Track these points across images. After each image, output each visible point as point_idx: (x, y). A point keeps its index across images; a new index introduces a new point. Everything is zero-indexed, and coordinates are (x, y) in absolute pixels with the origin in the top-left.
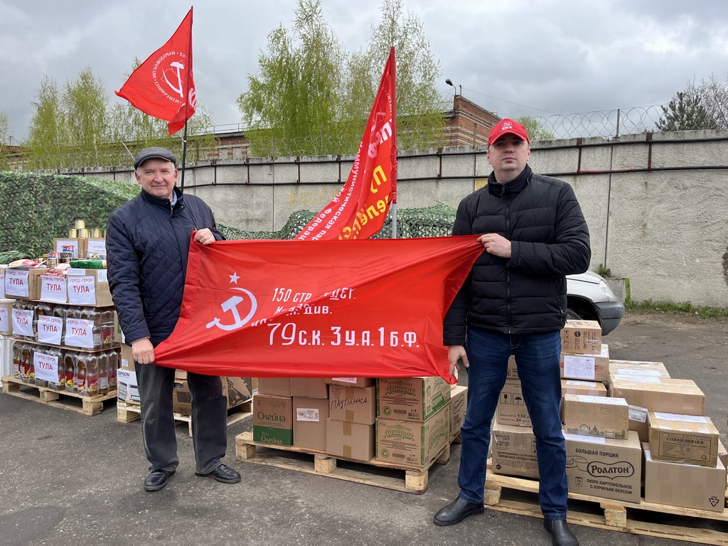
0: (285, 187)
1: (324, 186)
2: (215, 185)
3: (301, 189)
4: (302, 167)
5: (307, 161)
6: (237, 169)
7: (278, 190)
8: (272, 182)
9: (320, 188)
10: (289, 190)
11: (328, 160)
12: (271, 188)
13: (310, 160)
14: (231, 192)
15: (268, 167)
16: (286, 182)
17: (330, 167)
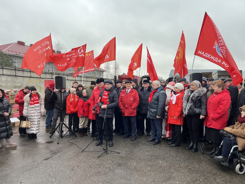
1: (37, 78)
2: (3, 75)
3: (31, 78)
6: (11, 70)
7: (25, 78)
8: (23, 76)
10: (28, 79)
14: (9, 78)
15: (22, 71)
16: (27, 76)
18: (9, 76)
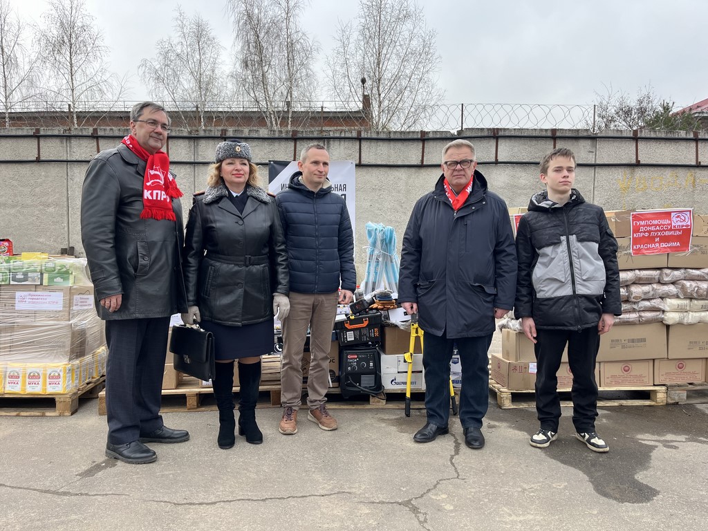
0: (613, 169)
1: (674, 169)
2: (497, 162)
3: (639, 172)
4: (641, 145)
5: (649, 136)
6: (534, 142)
7: (602, 174)
8: (593, 163)
9: (668, 172)
10: (619, 174)
11: (680, 137)
12: (591, 171)
13: (653, 135)
14: (523, 174)
15: (589, 142)
16: (616, 162)
17: (682, 146)
18: (525, 167)
